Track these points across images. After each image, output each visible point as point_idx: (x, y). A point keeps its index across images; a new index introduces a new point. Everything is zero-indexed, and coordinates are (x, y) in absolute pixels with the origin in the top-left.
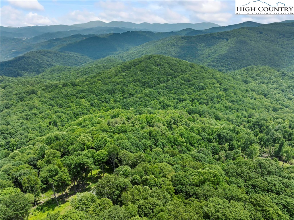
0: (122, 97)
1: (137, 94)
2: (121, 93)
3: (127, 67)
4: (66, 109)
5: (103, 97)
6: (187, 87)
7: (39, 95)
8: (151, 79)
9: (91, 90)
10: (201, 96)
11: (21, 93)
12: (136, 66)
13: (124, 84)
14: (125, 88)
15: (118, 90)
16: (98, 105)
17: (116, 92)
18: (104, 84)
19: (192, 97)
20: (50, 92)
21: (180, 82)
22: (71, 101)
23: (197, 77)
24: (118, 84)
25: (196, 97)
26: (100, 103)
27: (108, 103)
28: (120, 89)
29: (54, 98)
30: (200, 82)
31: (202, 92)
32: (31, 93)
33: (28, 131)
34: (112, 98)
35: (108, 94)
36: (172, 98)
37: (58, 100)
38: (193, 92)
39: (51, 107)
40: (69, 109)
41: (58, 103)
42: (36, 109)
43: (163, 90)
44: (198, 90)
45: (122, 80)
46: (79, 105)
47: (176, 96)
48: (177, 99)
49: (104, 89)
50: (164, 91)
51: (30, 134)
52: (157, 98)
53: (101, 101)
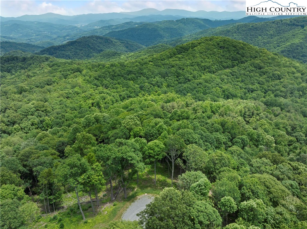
0: (176, 82)
1: (195, 80)
2: (176, 77)
3: (184, 48)
4: (111, 91)
5: (154, 80)
6: (257, 74)
7: (84, 74)
8: (212, 63)
9: (142, 72)
10: (277, 87)
11: (66, 71)
12: (195, 48)
13: (179, 67)
14: (181, 71)
15: (173, 74)
16: (149, 89)
17: (170, 75)
18: (156, 66)
19: (264, 88)
20: (96, 71)
21: (249, 69)
22: (118, 83)
23: (272, 64)
24: (173, 66)
25: (269, 88)
26: (151, 87)
27: (160, 88)
28: (175, 72)
29: (99, 77)
30: (276, 70)
31: (277, 82)
32: (76, 71)
33: (66, 111)
34: (165, 82)
35: (160, 77)
36: (238, 87)
37: (104, 80)
38: (266, 82)
39: (95, 87)
40: (115, 90)
41: (104, 84)
42: (78, 87)
43: (228, 76)
44: (272, 80)
45: (178, 62)
46: (126, 87)
47: (244, 84)
48: (245, 88)
49: (156, 71)
50: (229, 78)
51: (67, 114)
52: (220, 85)
53: (152, 84)
